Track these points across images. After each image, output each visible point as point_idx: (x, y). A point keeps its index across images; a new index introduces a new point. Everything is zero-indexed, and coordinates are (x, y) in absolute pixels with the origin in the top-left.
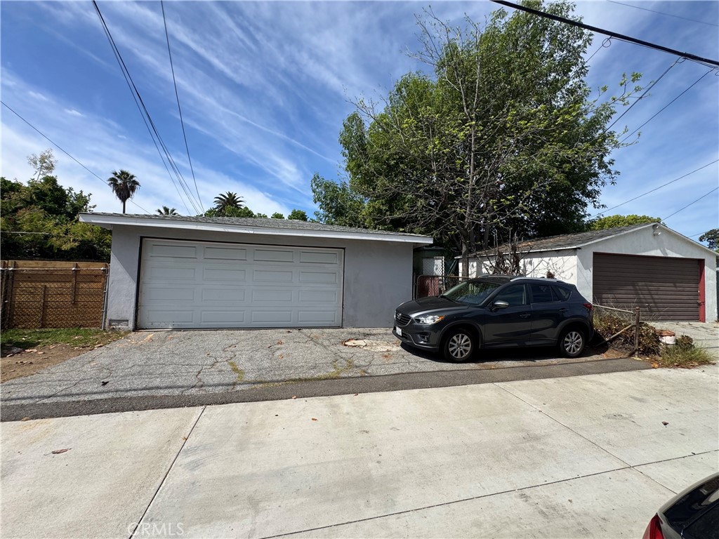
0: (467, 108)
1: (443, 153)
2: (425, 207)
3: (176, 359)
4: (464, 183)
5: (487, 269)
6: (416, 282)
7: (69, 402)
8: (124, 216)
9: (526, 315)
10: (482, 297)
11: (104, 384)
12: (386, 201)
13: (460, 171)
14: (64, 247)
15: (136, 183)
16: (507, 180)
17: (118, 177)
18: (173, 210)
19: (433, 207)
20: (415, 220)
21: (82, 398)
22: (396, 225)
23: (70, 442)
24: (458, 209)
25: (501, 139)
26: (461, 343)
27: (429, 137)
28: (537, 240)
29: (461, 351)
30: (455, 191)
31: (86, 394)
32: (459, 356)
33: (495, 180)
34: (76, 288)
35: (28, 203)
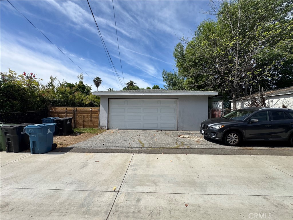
0: (234, 31)
1: (222, 54)
2: (213, 79)
3: (122, 139)
4: (233, 66)
5: (246, 105)
6: (210, 112)
7: (96, 149)
8: (98, 92)
9: (269, 126)
10: (244, 118)
11: (103, 144)
12: (194, 78)
13: (231, 61)
14: (87, 103)
15: (101, 81)
16: (257, 62)
17: (96, 79)
18: (112, 89)
19: (217, 78)
20: (208, 85)
21: (99, 148)
22: (199, 88)
23: (99, 159)
24: (230, 79)
25: (253, 43)
26: (233, 137)
27: (214, 48)
28: (277, 90)
29: (233, 141)
30: (228, 70)
31: (99, 147)
32: (232, 143)
33: (251, 62)
34: (91, 116)
35: (77, 90)
